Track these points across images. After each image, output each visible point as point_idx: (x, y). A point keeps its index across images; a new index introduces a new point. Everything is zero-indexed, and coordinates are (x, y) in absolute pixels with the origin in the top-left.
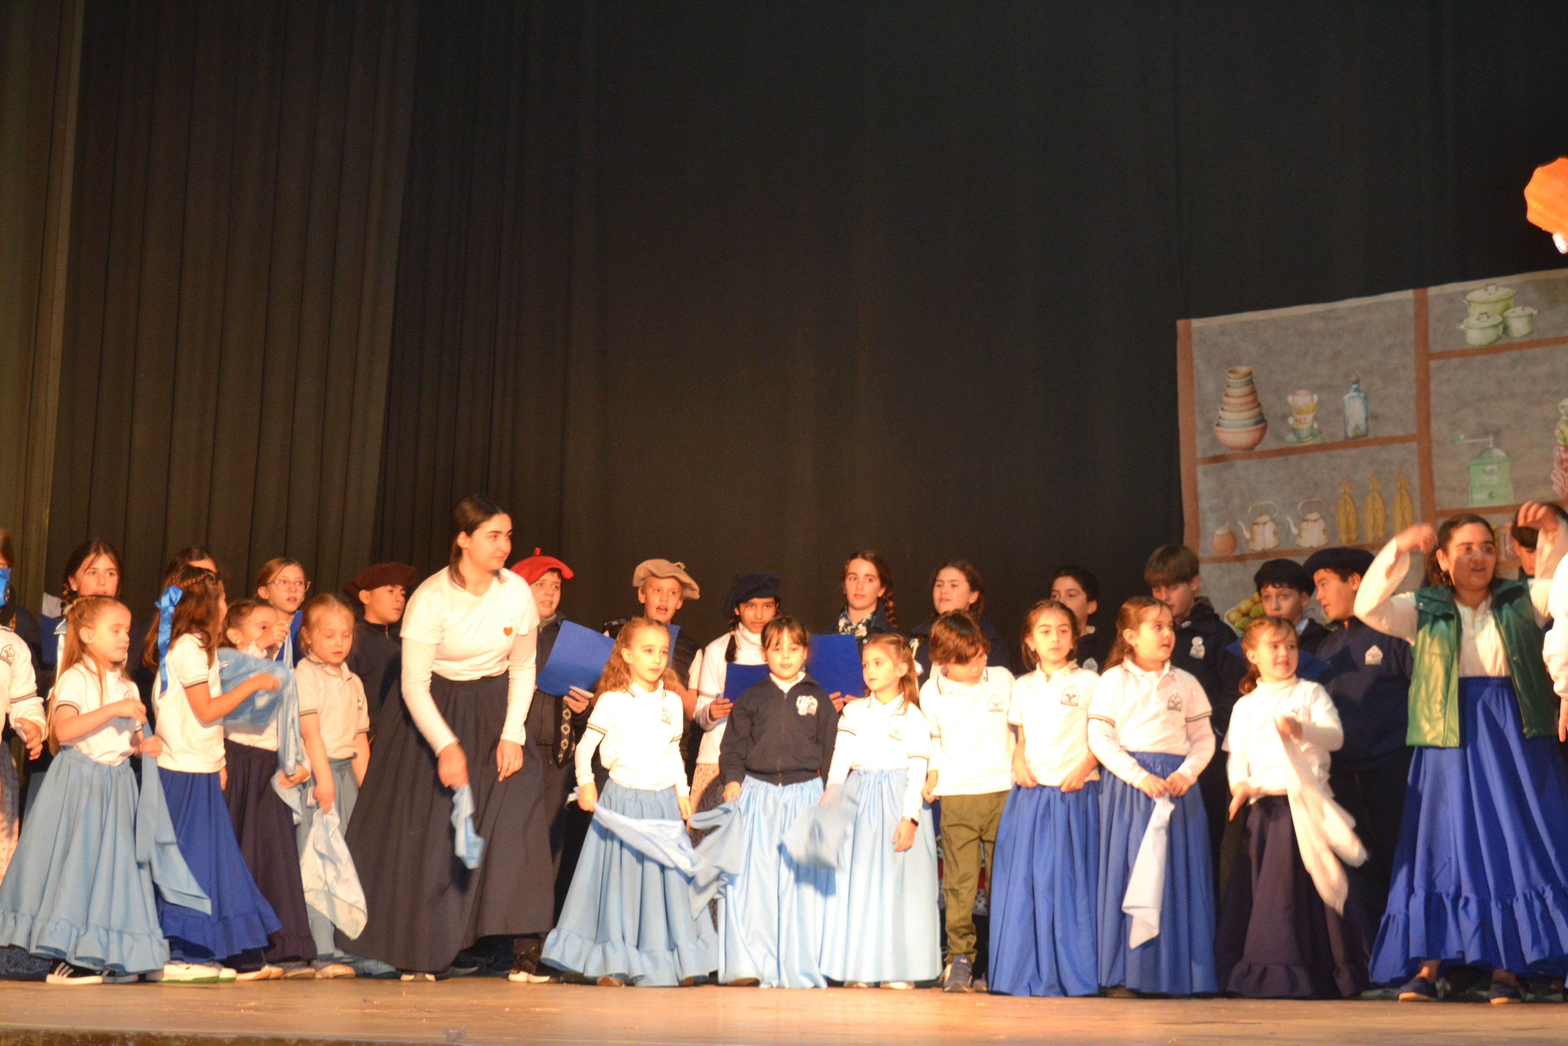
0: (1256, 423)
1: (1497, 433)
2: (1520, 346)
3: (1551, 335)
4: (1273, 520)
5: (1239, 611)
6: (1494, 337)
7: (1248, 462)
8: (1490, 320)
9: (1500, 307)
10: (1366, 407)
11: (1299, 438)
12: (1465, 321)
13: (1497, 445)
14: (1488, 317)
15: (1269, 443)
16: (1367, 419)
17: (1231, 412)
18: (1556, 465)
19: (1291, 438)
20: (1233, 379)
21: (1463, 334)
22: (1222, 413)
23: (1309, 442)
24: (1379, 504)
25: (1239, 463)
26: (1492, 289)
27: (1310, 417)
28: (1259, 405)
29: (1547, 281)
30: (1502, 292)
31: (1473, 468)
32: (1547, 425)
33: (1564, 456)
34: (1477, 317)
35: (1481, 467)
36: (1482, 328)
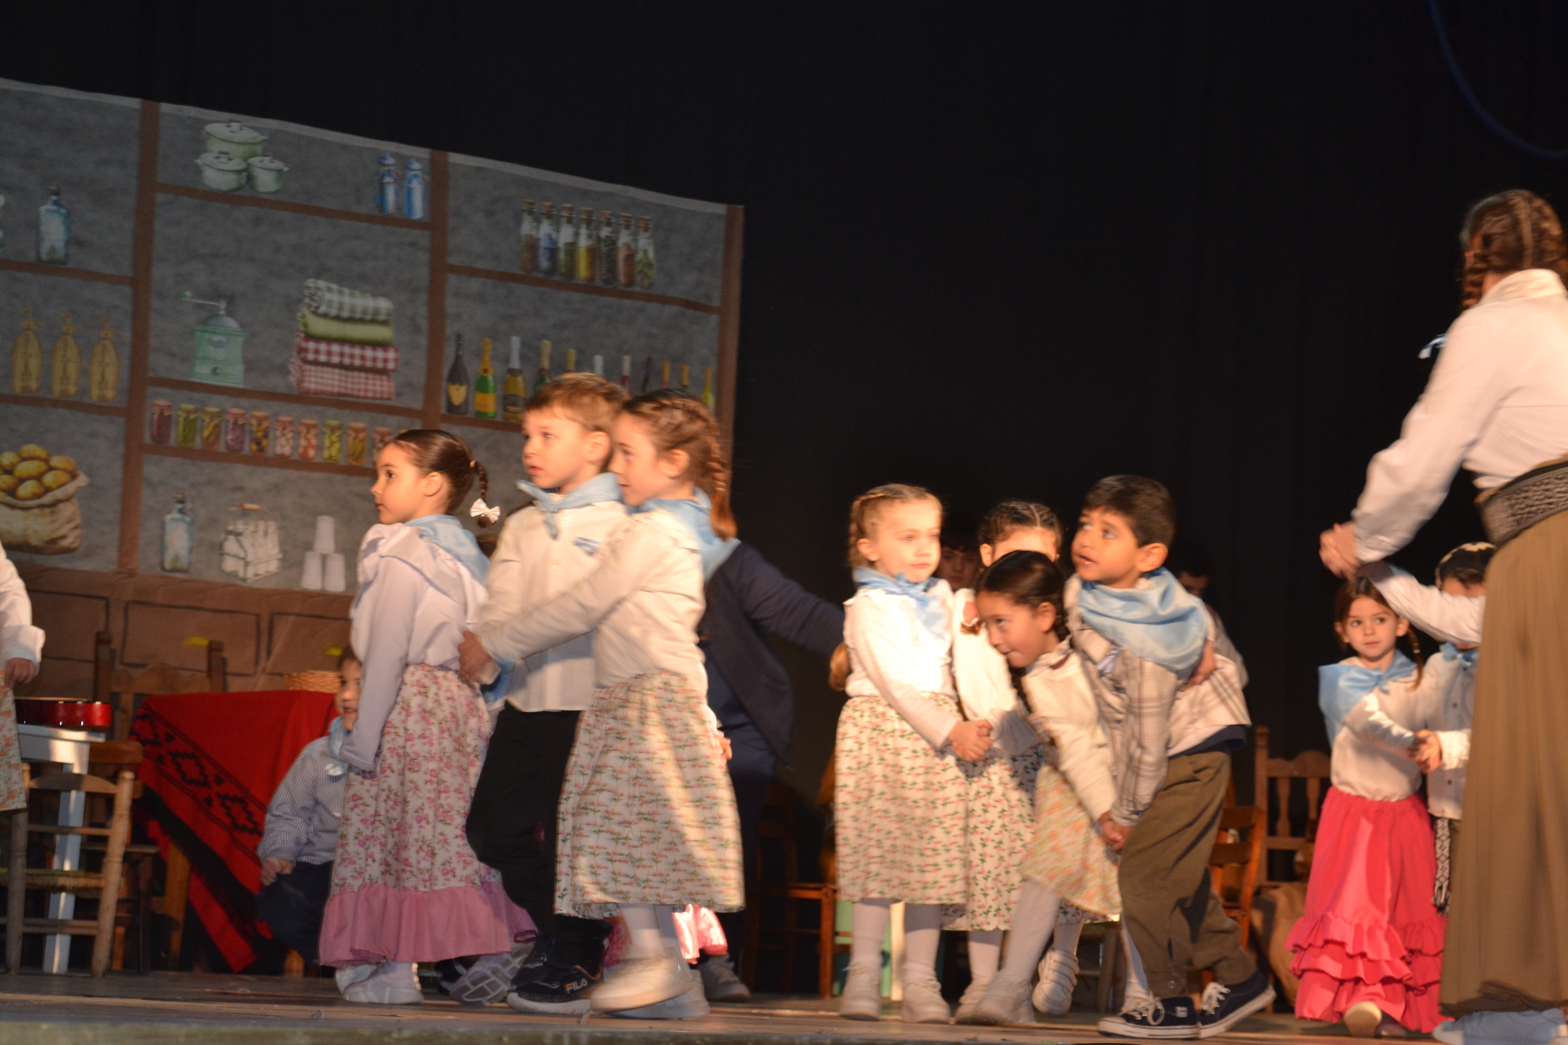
1: (231, 299)
2: (259, 201)
3: (301, 200)
6: (234, 185)
8: (232, 162)
9: (241, 149)
10: (68, 229)
12: (204, 155)
13: (230, 313)
14: (229, 159)
16: (67, 244)
18: (295, 353)
21: (198, 171)
24: (72, 352)
26: (235, 126)
29: (300, 137)
30: (248, 134)
31: (198, 334)
32: (292, 305)
33: (304, 344)
34: (216, 155)
35: (207, 335)
36: (223, 170)
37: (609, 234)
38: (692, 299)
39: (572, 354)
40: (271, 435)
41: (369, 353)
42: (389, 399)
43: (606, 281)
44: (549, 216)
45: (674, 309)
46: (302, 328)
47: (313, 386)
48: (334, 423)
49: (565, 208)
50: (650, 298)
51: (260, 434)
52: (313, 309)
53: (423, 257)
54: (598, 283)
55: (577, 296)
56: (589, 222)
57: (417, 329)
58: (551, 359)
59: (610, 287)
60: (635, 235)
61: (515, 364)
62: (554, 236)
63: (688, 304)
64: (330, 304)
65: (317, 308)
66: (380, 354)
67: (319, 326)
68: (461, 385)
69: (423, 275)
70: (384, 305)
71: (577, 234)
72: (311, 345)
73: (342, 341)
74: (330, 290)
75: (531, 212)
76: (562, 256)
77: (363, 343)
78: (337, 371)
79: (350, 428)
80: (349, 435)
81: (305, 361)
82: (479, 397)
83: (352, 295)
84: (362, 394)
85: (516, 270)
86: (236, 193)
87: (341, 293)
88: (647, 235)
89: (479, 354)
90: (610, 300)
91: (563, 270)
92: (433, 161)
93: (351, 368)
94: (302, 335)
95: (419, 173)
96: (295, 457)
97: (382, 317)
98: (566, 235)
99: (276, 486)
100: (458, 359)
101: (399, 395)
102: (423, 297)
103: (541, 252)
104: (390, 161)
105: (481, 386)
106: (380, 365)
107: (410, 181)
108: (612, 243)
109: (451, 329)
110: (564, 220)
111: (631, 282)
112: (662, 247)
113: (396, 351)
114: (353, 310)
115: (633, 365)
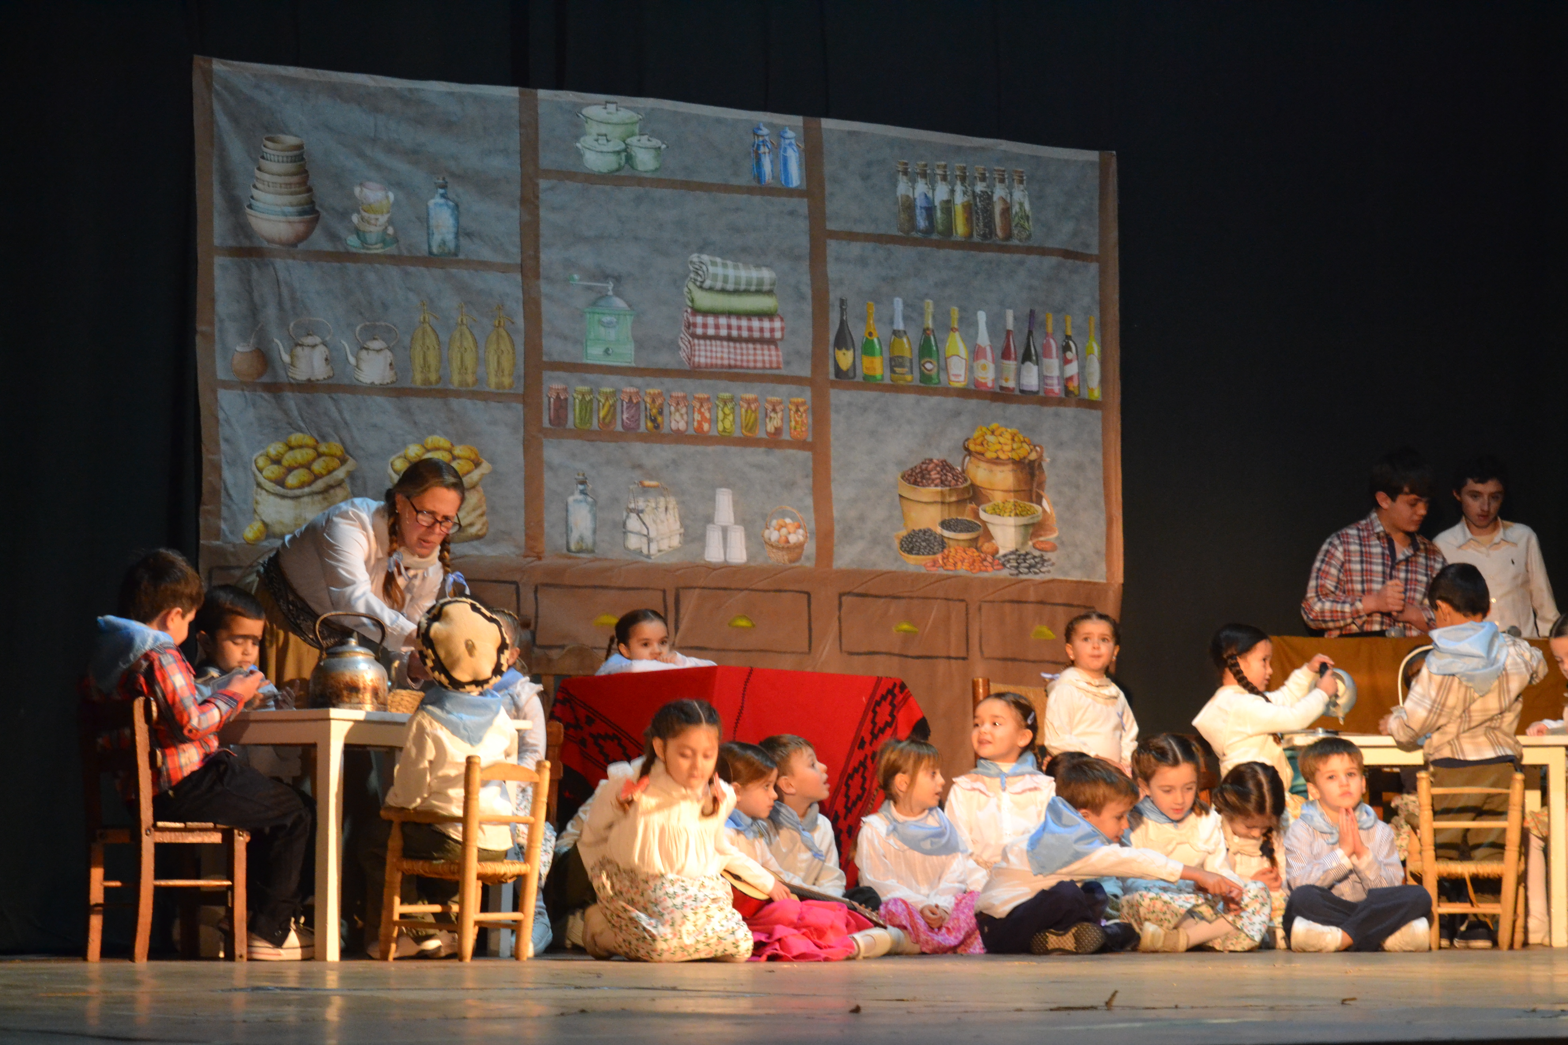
0: (300, 213)
1: (618, 279)
2: (640, 181)
3: (680, 176)
4: (324, 344)
5: (267, 456)
6: (615, 166)
7: (290, 261)
8: (611, 143)
9: (620, 131)
10: (457, 220)
11: (364, 242)
12: (582, 139)
13: (617, 294)
14: (608, 141)
15: (319, 241)
16: (457, 235)
17: (269, 193)
18: (683, 329)
19: (353, 241)
20: (270, 149)
21: (579, 155)
22: (255, 193)
23: (378, 250)
24: (468, 343)
25: (279, 263)
26: (612, 107)
27: (383, 219)
28: (309, 190)
29: (676, 113)
30: (624, 115)
31: (588, 316)
32: (677, 282)
33: (691, 319)
34: (596, 137)
35: (597, 317)
36: (602, 152)
37: (984, 189)
38: (1071, 248)
39: (955, 312)
40: (666, 411)
41: (756, 323)
42: (778, 368)
43: (984, 236)
44: (924, 175)
45: (1054, 260)
46: (690, 304)
47: (703, 360)
48: (726, 395)
49: (938, 166)
50: (1029, 250)
51: (654, 411)
52: (698, 283)
53: (803, 225)
54: (976, 238)
55: (956, 254)
56: (963, 179)
57: (802, 297)
58: (934, 317)
59: (987, 242)
60: (1010, 188)
61: (900, 325)
62: (930, 195)
63: (1067, 254)
64: (715, 277)
65: (702, 282)
66: (766, 324)
67: (705, 300)
68: (847, 349)
69: (804, 241)
70: (767, 274)
71: (952, 191)
72: (699, 320)
73: (729, 314)
74: (714, 264)
75: (905, 173)
76: (939, 214)
77: (749, 315)
78: (725, 343)
79: (742, 399)
80: (741, 407)
81: (694, 336)
82: (866, 360)
83: (736, 267)
84: (752, 364)
85: (895, 231)
86: (617, 174)
87: (725, 266)
88: (1022, 187)
89: (864, 318)
90: (989, 255)
91: (940, 227)
92: (806, 128)
93: (739, 340)
94: (689, 310)
95: (793, 141)
96: (691, 431)
97: (766, 287)
98: (941, 193)
99: (674, 461)
100: (843, 323)
101: (788, 363)
102: (805, 265)
103: (918, 211)
104: (765, 131)
105: (868, 349)
106: (767, 335)
107: (785, 150)
108: (988, 197)
109: (834, 296)
110: (939, 177)
111: (1009, 236)
112: (1037, 199)
113: (782, 320)
114: (737, 282)
115: (1015, 318)
